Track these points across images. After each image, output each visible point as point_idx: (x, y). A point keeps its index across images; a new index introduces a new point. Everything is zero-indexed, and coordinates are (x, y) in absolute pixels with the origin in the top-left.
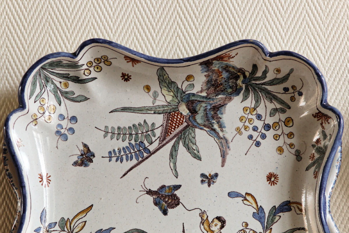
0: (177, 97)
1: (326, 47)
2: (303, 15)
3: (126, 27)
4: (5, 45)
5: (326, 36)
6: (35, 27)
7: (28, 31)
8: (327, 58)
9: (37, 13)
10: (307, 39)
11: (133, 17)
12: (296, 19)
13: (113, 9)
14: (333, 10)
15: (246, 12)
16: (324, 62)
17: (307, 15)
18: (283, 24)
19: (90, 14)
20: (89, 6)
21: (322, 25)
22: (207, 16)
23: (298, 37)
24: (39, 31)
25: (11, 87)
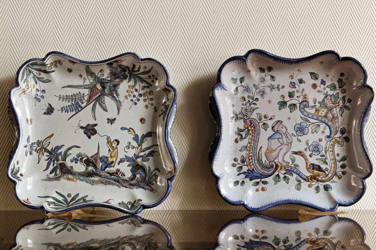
0: (95, 80)
1: (171, 55)
2: (159, 40)
3: (70, 45)
4: (9, 54)
5: (171, 50)
6: (24, 45)
7: (21, 47)
8: (171, 61)
9: (25, 38)
10: (161, 51)
11: (74, 40)
12: (156, 41)
13: (64, 36)
14: (174, 37)
15: (131, 38)
16: (170, 63)
17: (161, 40)
18: (149, 44)
19: (52, 38)
20: (51, 34)
21: (168, 45)
22: (111, 40)
23: (157, 51)
24: (26, 47)
25: (12, 75)
